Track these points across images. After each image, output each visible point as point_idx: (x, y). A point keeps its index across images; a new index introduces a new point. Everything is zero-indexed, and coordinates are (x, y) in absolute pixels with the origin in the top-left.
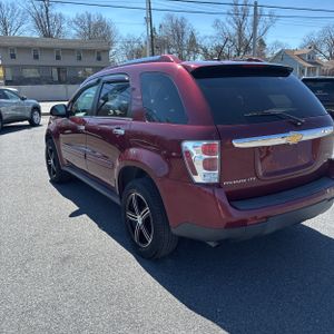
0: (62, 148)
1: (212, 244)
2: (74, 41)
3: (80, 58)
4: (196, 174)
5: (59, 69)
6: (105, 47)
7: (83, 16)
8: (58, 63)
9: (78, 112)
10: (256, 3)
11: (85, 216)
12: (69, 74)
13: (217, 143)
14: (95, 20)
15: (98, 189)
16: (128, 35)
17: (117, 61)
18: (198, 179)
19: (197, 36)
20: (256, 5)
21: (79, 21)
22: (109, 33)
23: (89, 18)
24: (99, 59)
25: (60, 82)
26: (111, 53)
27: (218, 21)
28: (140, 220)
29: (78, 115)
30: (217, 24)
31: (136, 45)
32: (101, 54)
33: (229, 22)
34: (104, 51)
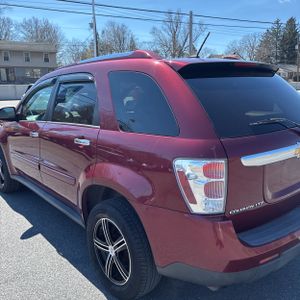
0: (12, 155)
1: (213, 289)
2: (22, 43)
3: (28, 60)
4: (195, 202)
5: (7, 70)
6: (52, 50)
7: (30, 21)
8: (7, 64)
9: (29, 114)
10: (191, 13)
11: (40, 236)
12: (18, 74)
13: (223, 162)
14: (41, 24)
15: (56, 206)
16: (74, 40)
17: (63, 62)
18: (197, 208)
19: (136, 42)
20: (191, 14)
21: (26, 25)
22: (56, 37)
23: (36, 22)
24: (47, 60)
25: (9, 81)
26: (58, 55)
27: (154, 29)
28: (112, 251)
29: (29, 118)
30: (154, 31)
31: (81, 49)
32: (48, 56)
33: (165, 30)
34: (51, 53)
